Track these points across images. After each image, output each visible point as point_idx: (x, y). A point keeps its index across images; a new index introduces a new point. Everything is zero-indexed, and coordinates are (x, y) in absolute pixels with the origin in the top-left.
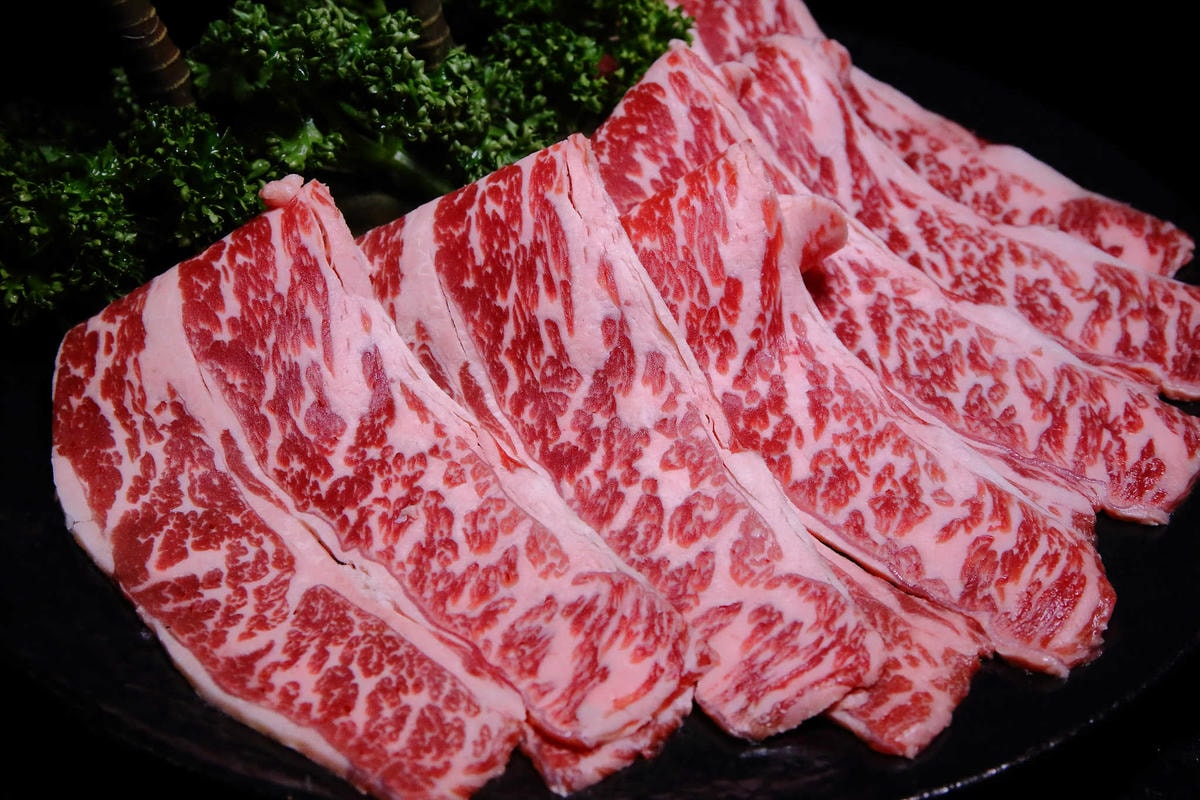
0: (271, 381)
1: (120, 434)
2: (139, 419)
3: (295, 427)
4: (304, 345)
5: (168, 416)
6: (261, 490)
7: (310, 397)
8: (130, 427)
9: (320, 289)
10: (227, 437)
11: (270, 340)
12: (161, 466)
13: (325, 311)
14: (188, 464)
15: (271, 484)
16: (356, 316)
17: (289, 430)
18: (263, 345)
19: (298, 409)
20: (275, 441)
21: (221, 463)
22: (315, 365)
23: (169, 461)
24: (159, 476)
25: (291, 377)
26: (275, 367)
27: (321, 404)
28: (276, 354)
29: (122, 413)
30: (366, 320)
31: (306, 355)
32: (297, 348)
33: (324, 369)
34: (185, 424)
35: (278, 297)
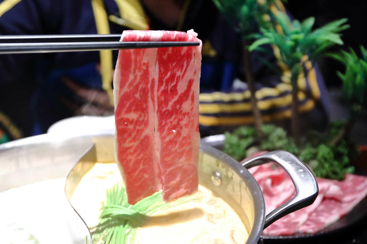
0: (169, 74)
1: (133, 66)
2: (138, 64)
3: (168, 88)
4: (180, 71)
5: (144, 68)
6: (153, 100)
7: (174, 83)
8: (136, 65)
9: (189, 60)
10: (153, 81)
11: (174, 64)
12: (138, 80)
13: (188, 66)
14: (143, 83)
15: (156, 99)
16: (193, 71)
17: (166, 88)
18: (172, 65)
19: (170, 85)
20: (163, 88)
21: (149, 86)
22: (180, 76)
23: (140, 80)
24: (136, 83)
25: (173, 77)
26: (172, 71)
27: (175, 86)
28: (173, 69)
29: (136, 61)
30: (195, 73)
31: (179, 73)
32: (178, 71)
33: (181, 79)
34: (146, 74)
35: (180, 55)
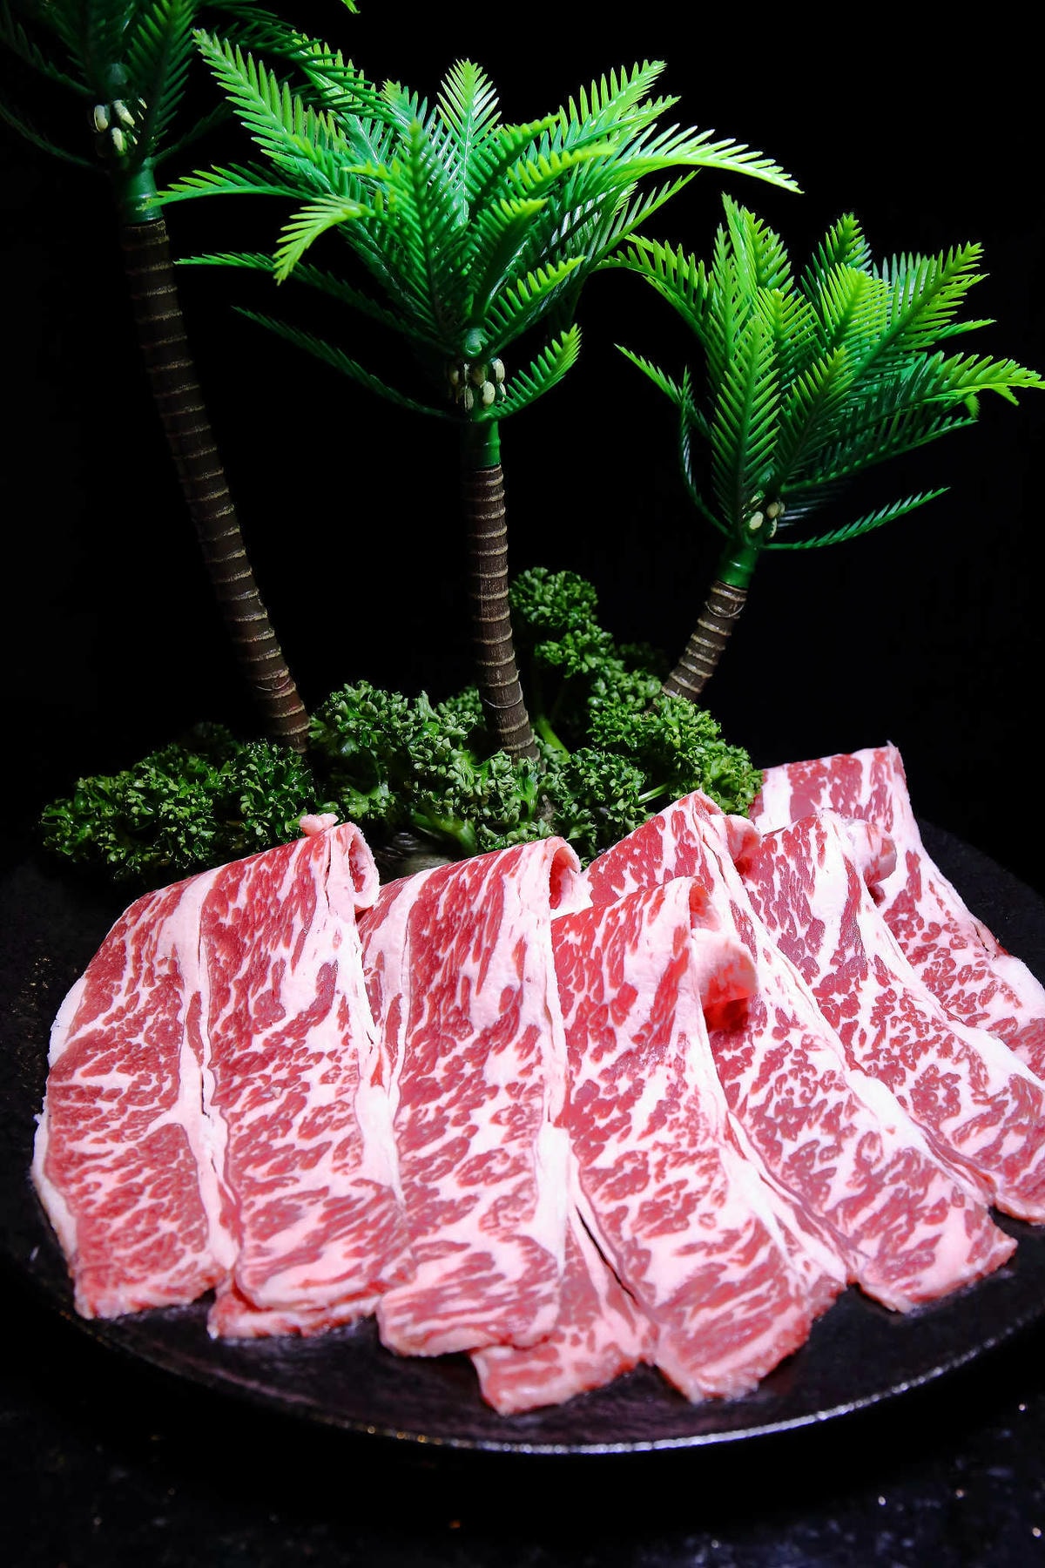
0: (246, 964)
1: (129, 973)
2: (146, 965)
3: (246, 1005)
4: (281, 944)
5: (165, 970)
6: (197, 1045)
7: (269, 985)
8: (137, 970)
9: (310, 905)
10: (197, 999)
11: (258, 934)
12: (141, 1004)
13: (308, 922)
14: (160, 1009)
15: (206, 1042)
16: (331, 934)
17: (241, 1006)
18: (252, 936)
19: (254, 993)
20: (228, 1011)
21: (182, 1016)
22: (283, 962)
23: (148, 1002)
24: (136, 1012)
25: (261, 966)
26: (253, 956)
27: (275, 993)
28: (258, 946)
29: (138, 958)
30: (338, 937)
31: (283, 952)
32: (275, 945)
33: (288, 967)
34: (175, 978)
35: (277, 902)
